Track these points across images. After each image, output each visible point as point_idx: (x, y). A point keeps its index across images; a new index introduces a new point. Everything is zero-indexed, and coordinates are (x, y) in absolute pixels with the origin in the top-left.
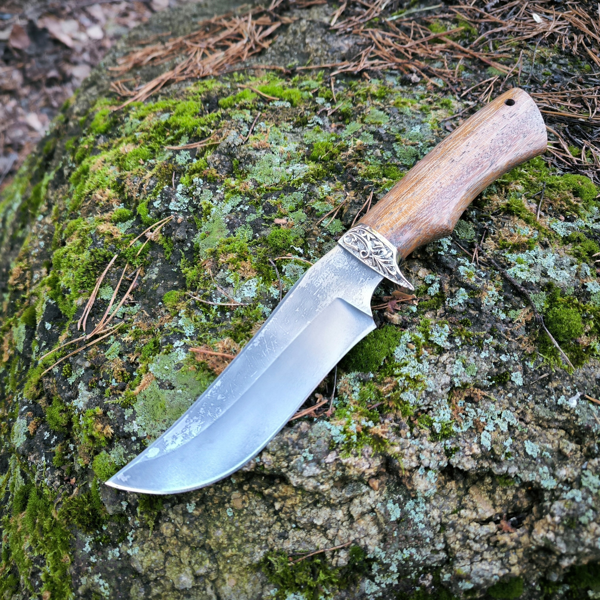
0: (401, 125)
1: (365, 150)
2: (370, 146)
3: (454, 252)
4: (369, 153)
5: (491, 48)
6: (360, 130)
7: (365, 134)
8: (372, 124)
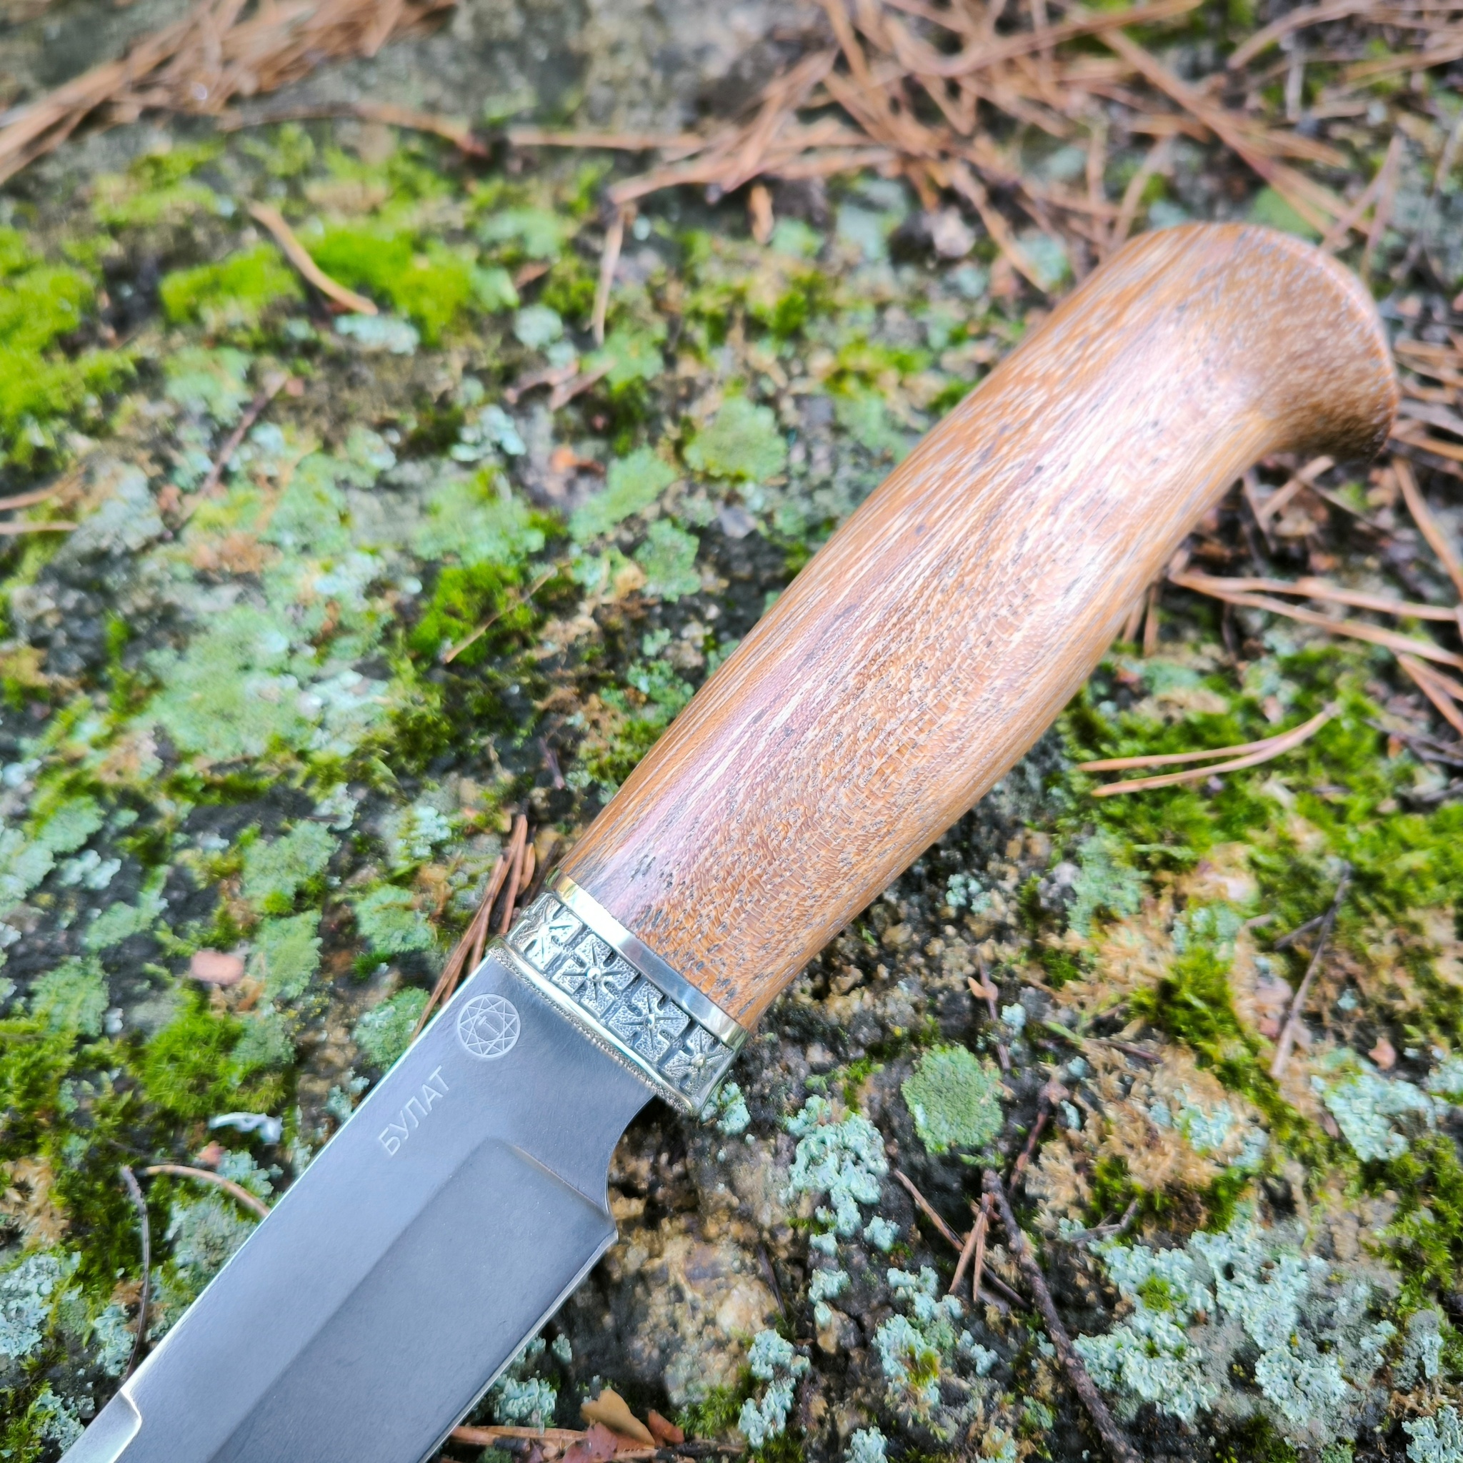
0: (822, 497)
1: (640, 627)
2: (666, 604)
3: (882, 1232)
4: (650, 648)
5: (1293, 92)
6: (650, 512)
7: (662, 533)
8: (708, 478)
